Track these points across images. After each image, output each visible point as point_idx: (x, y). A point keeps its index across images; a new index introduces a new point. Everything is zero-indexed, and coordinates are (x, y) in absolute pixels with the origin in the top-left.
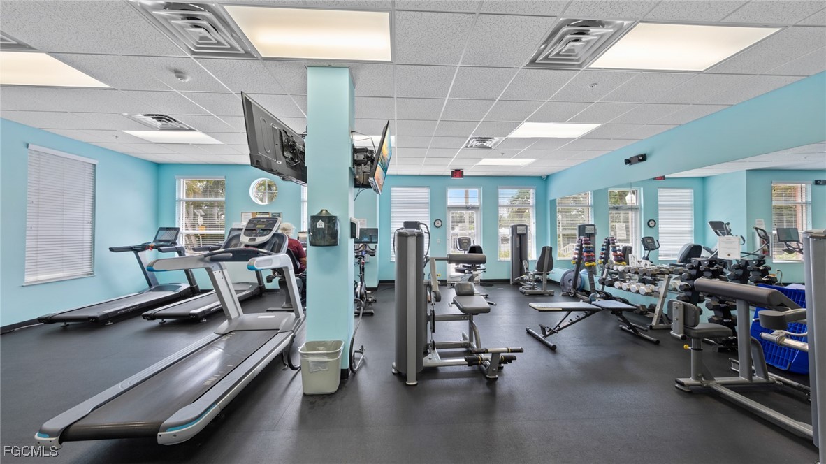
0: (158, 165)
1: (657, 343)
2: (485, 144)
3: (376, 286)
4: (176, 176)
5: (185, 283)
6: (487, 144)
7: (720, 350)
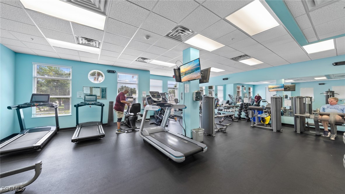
0: (16, 54)
1: (238, 122)
2: (145, 60)
3: (149, 118)
4: (33, 62)
5: (53, 126)
6: (145, 61)
7: (247, 121)
